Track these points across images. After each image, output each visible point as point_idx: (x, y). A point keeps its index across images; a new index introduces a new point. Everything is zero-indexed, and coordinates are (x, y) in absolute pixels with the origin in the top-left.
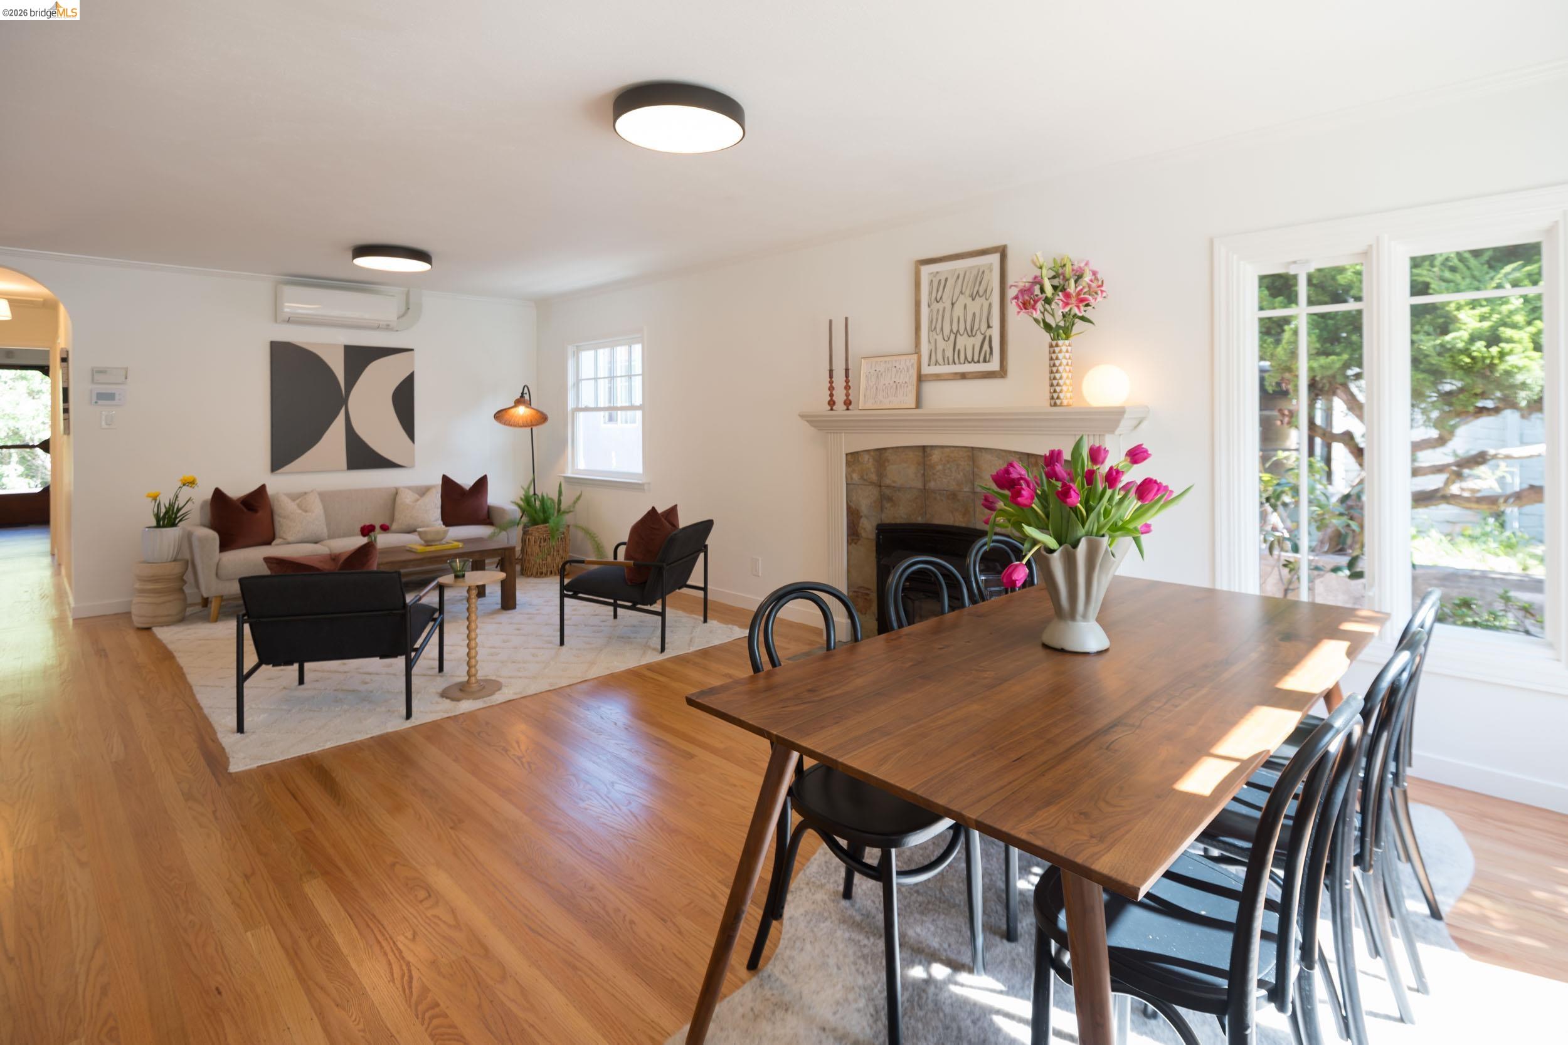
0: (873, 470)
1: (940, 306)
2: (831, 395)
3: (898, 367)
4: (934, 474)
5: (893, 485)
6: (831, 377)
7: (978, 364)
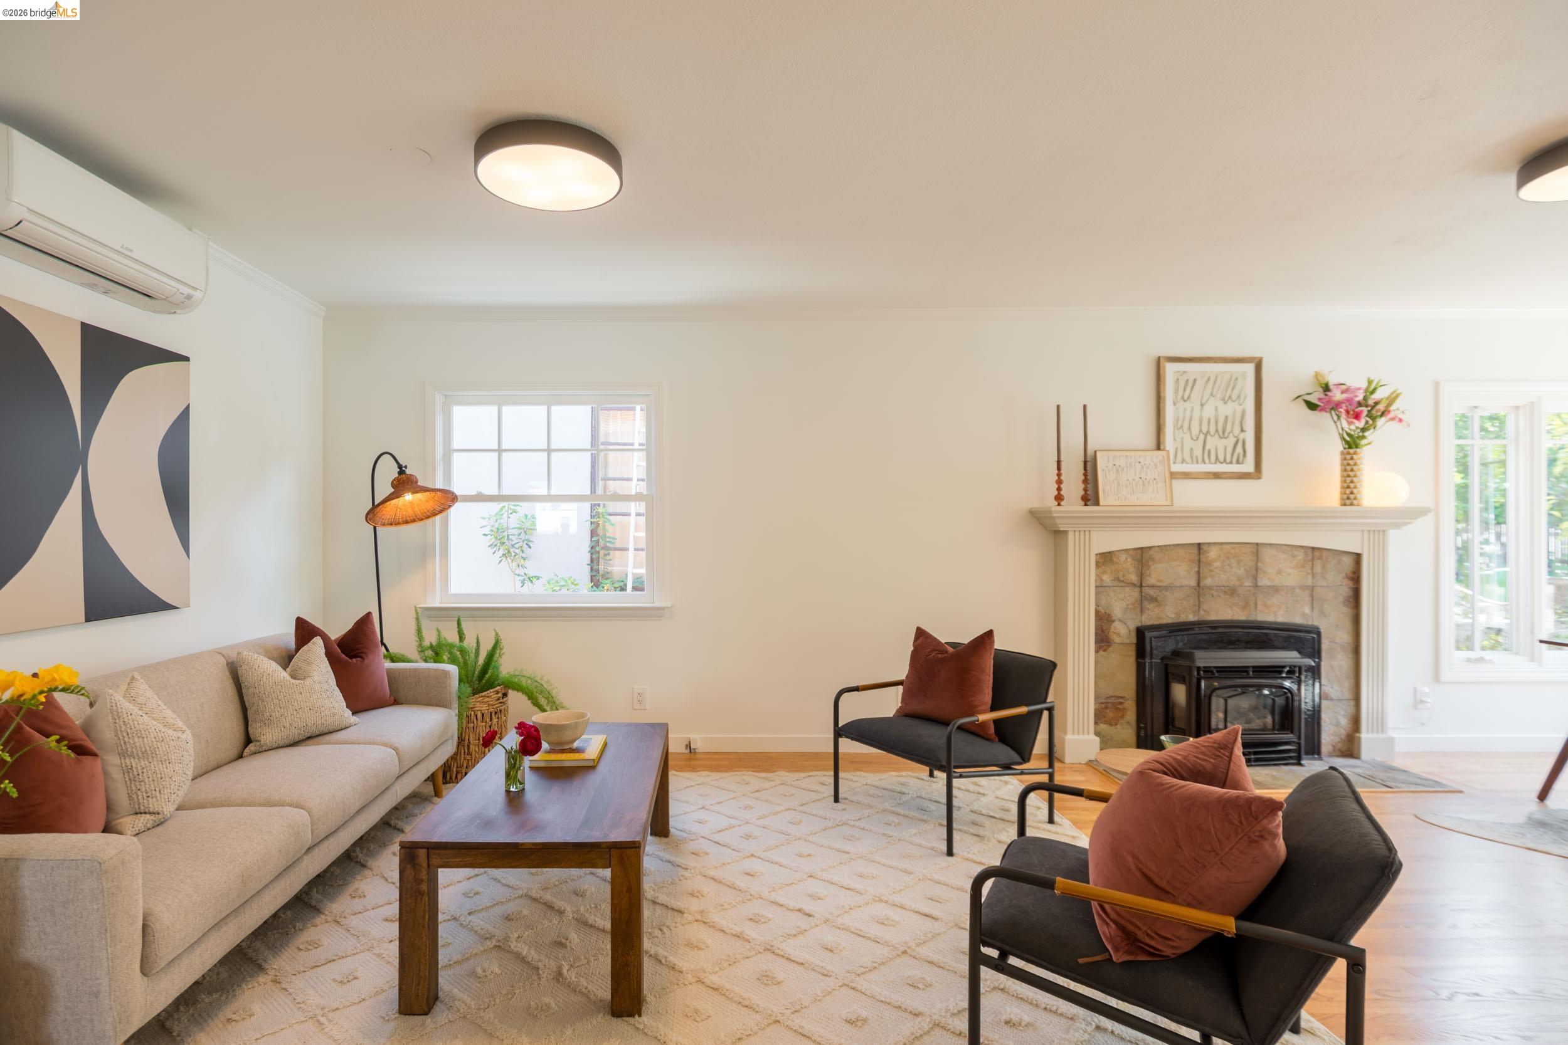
0: (1131, 570)
1: (1188, 405)
2: (1059, 489)
3: (1142, 463)
4: (1211, 571)
5: (1159, 584)
6: (1059, 468)
7: (1230, 465)
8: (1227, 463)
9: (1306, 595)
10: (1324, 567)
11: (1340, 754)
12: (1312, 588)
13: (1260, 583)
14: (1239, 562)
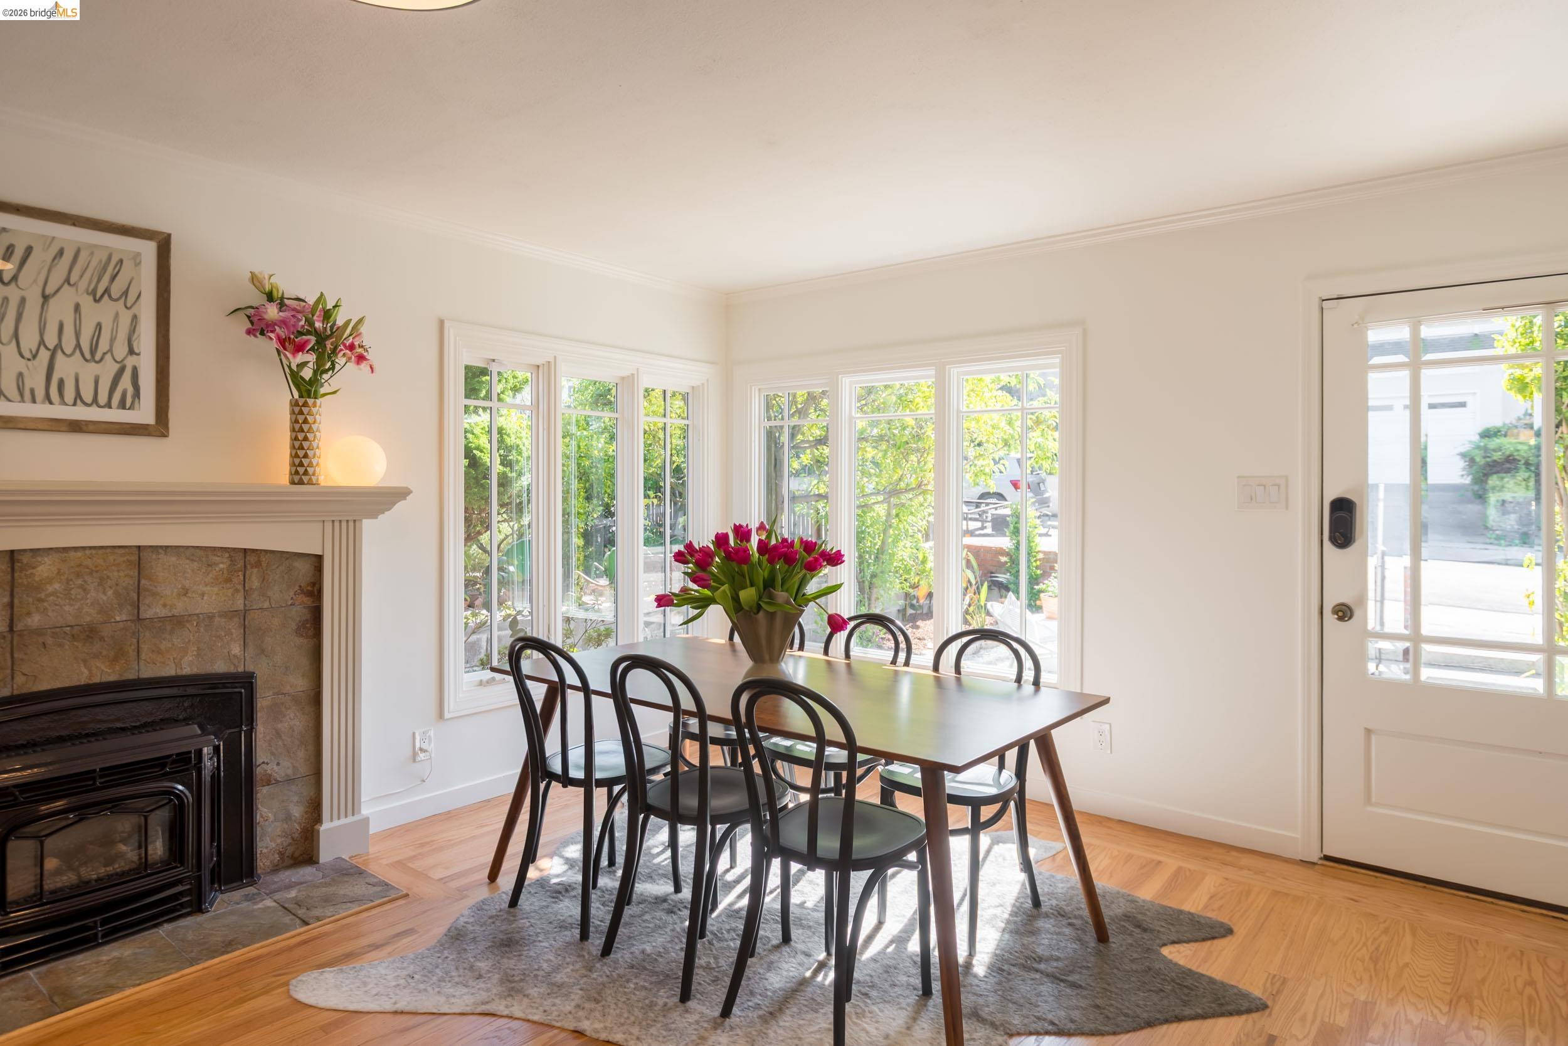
1: (12, 292)
4: (39, 600)
7: (106, 410)
8: (100, 406)
9: (234, 626)
10: (263, 579)
11: (291, 862)
12: (244, 614)
13: (146, 614)
14: (102, 581)
